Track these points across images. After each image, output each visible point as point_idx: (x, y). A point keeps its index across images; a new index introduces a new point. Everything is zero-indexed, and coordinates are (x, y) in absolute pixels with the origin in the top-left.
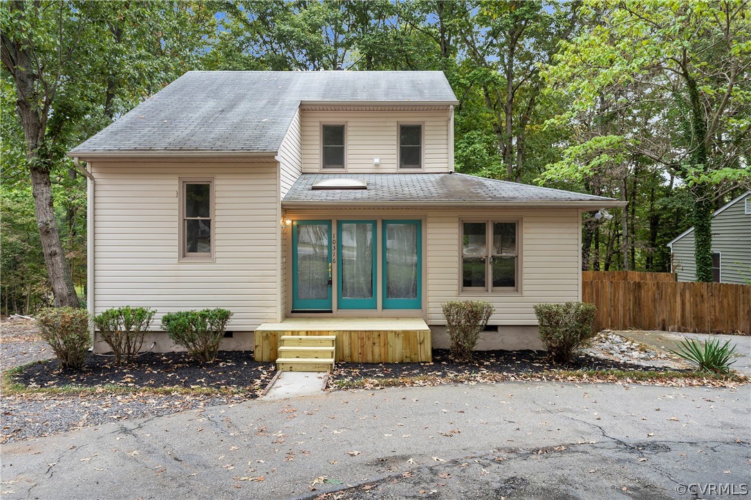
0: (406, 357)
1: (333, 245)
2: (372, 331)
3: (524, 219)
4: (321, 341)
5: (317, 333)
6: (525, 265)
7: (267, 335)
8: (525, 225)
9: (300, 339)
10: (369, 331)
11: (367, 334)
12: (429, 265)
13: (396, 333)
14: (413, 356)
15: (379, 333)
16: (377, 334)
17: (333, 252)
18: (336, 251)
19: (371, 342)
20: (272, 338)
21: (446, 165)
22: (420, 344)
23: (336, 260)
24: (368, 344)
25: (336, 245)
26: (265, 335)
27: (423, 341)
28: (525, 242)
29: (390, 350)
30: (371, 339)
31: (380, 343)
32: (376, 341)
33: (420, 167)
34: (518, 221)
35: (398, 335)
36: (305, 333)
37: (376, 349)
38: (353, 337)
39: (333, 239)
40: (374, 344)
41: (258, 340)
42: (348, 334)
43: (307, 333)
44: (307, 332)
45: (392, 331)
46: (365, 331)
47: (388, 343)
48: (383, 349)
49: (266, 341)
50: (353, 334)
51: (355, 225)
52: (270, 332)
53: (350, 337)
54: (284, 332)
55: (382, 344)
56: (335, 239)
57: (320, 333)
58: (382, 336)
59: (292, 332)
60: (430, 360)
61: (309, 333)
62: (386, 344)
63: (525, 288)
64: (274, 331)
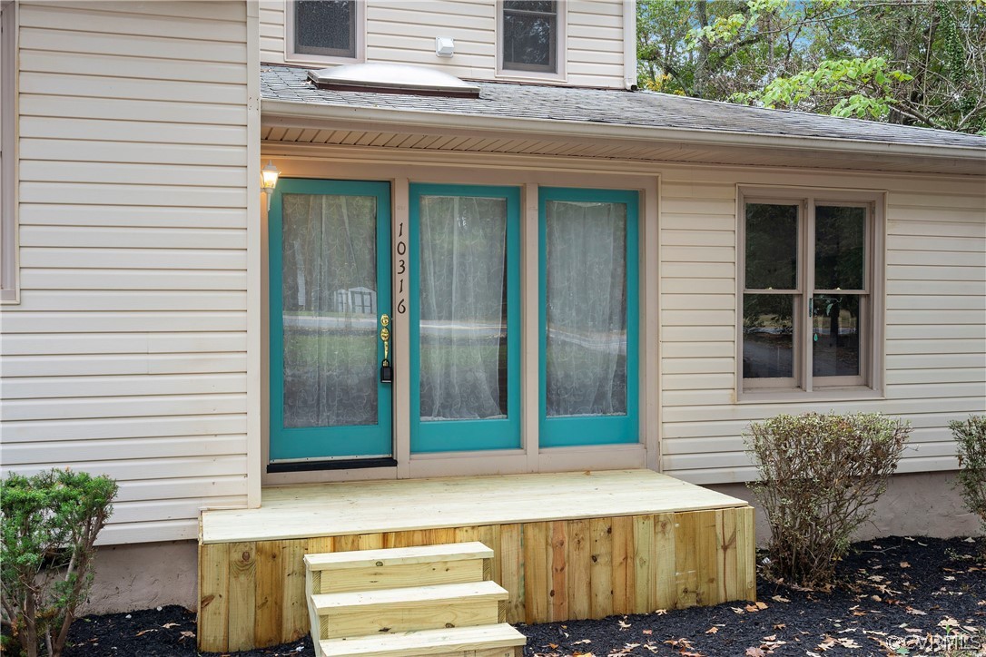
0: (686, 591)
1: (397, 258)
2: (590, 519)
3: (890, 199)
4: (446, 564)
5: (418, 537)
6: (890, 317)
7: (246, 556)
8: (890, 214)
9: (380, 564)
10: (580, 520)
11: (576, 528)
12: (665, 317)
13: (657, 521)
14: (703, 588)
15: (610, 525)
16: (603, 527)
17: (398, 278)
18: (406, 276)
19: (586, 554)
20: (262, 566)
21: (616, 70)
22: (725, 548)
23: (406, 304)
24: (579, 559)
25: (406, 257)
26: (237, 556)
27: (733, 539)
28: (890, 257)
29: (641, 574)
30: (587, 545)
31: (611, 554)
32: (602, 549)
33: (554, 70)
34: (872, 204)
35: (664, 525)
36: (377, 540)
37: (602, 577)
38: (531, 543)
39: (397, 239)
40: (594, 558)
41: (213, 577)
42: (516, 532)
43: (385, 539)
44: (385, 535)
45: (646, 516)
46: (570, 521)
47: (635, 554)
48: (620, 575)
49: (242, 578)
50: (530, 531)
51: (457, 199)
52: (259, 546)
53: (524, 544)
54: (305, 542)
55: (618, 559)
56: (405, 238)
57: (428, 536)
58: (617, 533)
59: (334, 538)
60: (752, 597)
61: (392, 539)
62: (629, 557)
63: (889, 376)
64: (272, 541)
